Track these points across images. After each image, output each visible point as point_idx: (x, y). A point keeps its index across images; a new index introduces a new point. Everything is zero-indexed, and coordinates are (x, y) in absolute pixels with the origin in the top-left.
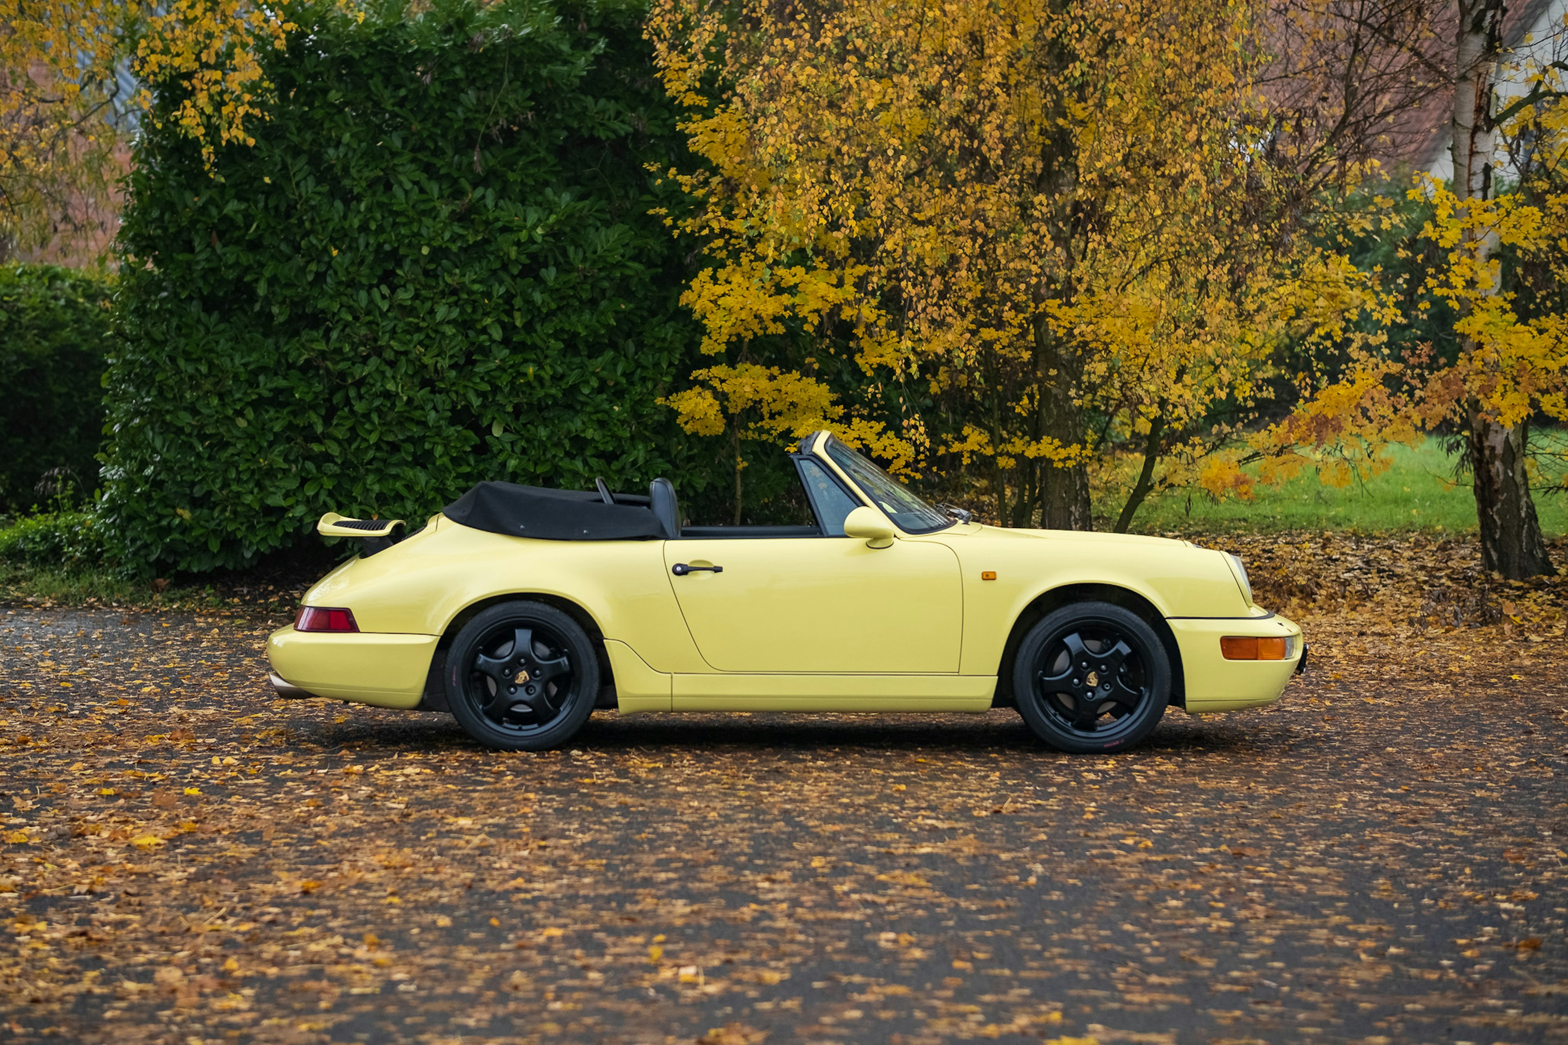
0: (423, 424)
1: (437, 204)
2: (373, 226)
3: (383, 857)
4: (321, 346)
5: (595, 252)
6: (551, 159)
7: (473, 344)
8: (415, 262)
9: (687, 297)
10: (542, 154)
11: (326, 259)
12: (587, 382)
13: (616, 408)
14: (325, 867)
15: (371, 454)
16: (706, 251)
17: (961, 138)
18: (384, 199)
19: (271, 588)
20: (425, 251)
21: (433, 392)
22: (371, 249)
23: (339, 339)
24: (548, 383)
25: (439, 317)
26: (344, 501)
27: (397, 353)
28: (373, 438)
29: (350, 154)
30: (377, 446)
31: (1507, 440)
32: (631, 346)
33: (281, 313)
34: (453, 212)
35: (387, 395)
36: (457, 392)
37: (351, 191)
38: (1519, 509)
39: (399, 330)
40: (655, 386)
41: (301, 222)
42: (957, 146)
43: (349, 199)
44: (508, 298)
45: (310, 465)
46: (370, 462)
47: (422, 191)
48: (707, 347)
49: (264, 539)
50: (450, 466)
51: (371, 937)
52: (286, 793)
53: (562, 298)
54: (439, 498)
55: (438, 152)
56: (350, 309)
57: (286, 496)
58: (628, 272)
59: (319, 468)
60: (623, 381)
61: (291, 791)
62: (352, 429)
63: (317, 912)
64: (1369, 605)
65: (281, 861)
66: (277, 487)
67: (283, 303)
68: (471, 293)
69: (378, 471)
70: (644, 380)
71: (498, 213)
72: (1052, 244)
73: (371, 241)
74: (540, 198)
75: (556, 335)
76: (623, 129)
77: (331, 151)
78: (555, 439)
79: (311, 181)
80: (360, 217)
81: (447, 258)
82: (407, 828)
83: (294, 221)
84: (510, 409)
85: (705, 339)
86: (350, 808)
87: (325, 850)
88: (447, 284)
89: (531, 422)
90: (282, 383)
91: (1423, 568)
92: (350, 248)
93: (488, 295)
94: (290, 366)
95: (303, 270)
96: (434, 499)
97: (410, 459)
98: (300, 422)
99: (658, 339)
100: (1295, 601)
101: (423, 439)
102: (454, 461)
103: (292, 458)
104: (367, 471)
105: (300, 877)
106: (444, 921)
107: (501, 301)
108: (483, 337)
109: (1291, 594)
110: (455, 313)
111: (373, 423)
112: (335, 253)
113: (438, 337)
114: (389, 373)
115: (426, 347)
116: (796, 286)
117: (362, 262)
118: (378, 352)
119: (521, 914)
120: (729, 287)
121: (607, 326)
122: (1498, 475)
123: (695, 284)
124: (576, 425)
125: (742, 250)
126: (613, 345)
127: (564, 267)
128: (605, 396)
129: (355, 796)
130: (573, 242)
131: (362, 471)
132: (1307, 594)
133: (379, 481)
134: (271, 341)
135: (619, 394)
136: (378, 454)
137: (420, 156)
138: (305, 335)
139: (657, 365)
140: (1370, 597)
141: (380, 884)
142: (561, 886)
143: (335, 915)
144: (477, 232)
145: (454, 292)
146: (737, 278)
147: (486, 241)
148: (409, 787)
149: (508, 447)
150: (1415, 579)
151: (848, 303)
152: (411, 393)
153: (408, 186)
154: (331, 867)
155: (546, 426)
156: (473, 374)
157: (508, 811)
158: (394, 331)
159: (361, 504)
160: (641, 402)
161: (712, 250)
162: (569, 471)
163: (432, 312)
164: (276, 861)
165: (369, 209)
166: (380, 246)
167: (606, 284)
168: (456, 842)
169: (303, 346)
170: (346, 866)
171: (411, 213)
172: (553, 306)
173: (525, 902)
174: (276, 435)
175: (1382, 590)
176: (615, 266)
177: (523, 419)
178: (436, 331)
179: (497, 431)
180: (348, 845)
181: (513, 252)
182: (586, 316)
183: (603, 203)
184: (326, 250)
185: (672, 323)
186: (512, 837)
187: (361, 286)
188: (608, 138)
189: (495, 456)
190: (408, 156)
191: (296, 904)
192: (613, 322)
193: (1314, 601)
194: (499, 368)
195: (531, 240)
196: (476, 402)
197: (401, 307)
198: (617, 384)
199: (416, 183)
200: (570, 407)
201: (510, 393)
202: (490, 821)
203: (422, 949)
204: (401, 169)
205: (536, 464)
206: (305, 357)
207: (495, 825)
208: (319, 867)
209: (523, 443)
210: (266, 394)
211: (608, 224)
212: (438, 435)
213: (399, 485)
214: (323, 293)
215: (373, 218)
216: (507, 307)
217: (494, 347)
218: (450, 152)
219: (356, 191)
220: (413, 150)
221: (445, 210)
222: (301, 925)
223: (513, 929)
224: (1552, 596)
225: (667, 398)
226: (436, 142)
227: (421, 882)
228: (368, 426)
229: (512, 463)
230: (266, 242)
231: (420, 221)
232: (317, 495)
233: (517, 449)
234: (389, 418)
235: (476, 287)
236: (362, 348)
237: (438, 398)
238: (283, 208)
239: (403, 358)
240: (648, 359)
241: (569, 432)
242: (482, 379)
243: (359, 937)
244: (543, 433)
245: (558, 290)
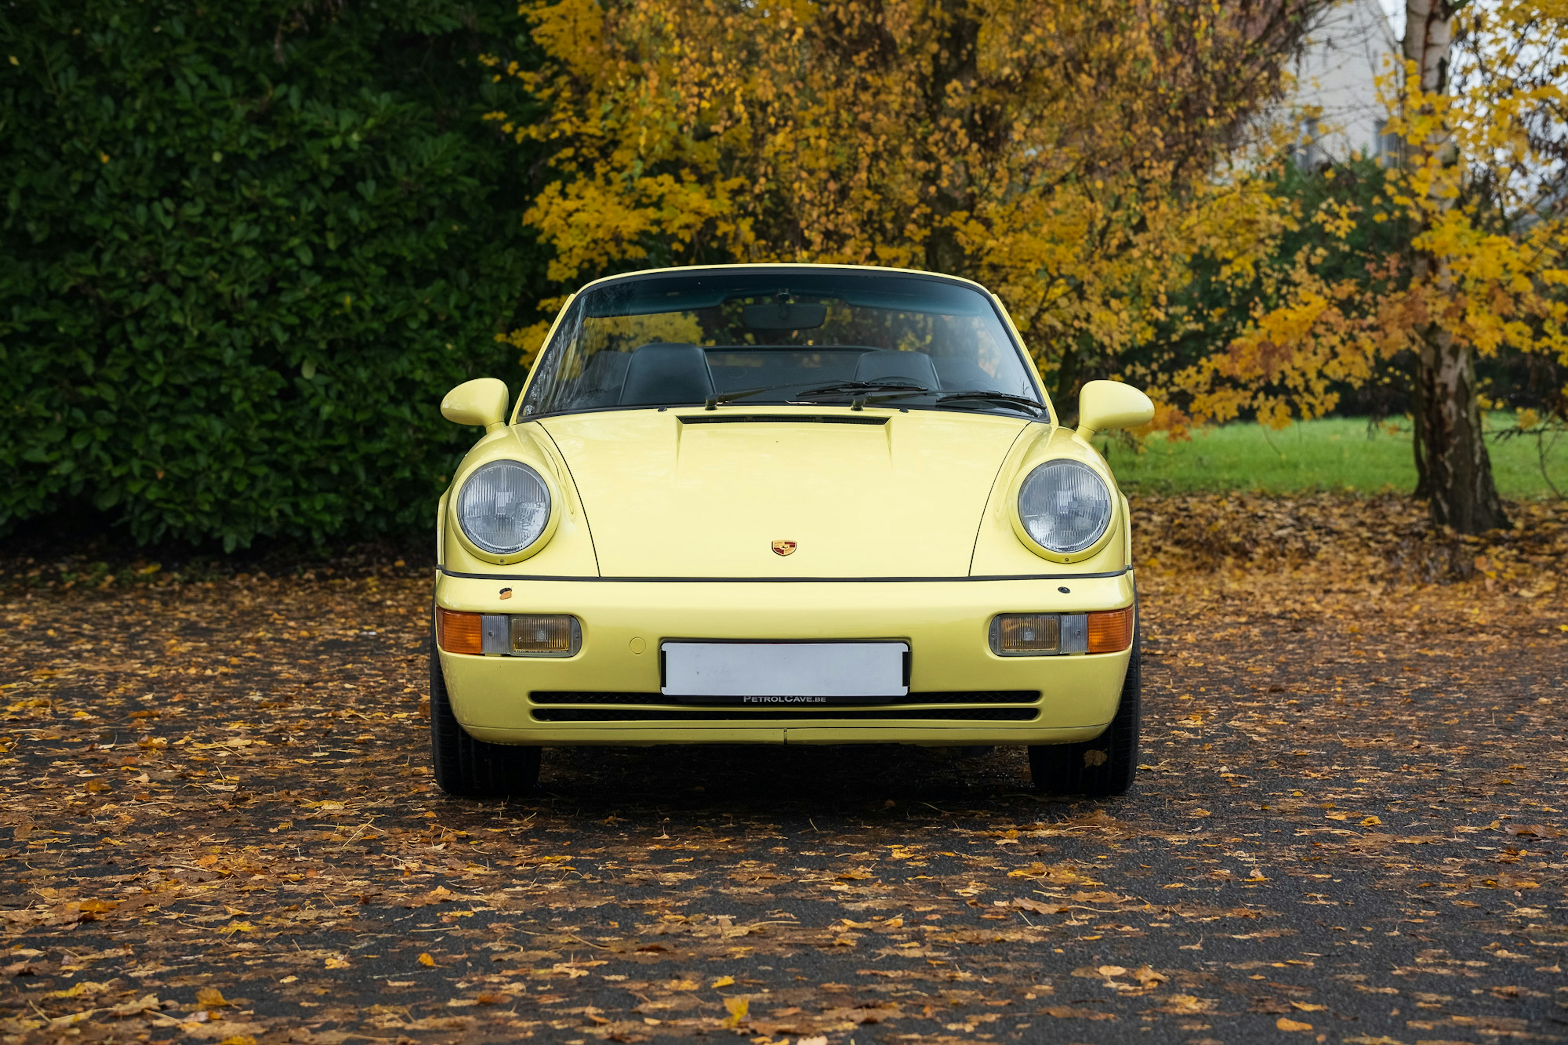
0: (218, 363)
1: (231, 103)
2: (152, 128)
3: (214, 859)
4: (92, 271)
5: (421, 165)
6: (367, 56)
7: (277, 269)
8: (205, 171)
9: (531, 216)
10: (355, 48)
11: (94, 166)
12: (415, 315)
13: (449, 346)
14: (119, 878)
15: (154, 399)
16: (552, 162)
17: (862, 13)
18: (166, 96)
19: (30, 561)
20: (217, 157)
21: (229, 325)
22: (150, 155)
23: (112, 263)
24: (368, 316)
25: (236, 236)
26: (121, 454)
27: (185, 279)
28: (157, 381)
29: (121, 41)
30: (162, 390)
31: (1460, 377)
32: (464, 277)
33: (39, 231)
34: (250, 113)
35: (174, 329)
36: (259, 327)
37: (123, 85)
38: (1473, 455)
39: (186, 252)
40: (494, 321)
41: (61, 123)
42: (857, 22)
43: (120, 94)
44: (320, 215)
45: (78, 414)
46: (154, 409)
47: (212, 87)
48: (556, 272)
49: (21, 502)
50: (251, 412)
51: (212, 994)
52: (51, 775)
53: (383, 217)
54: (238, 451)
55: (229, 42)
56: (126, 227)
57: (49, 449)
58: (461, 188)
59: (90, 417)
60: (457, 314)
61: (60, 772)
62: (131, 370)
63: (109, 953)
64: (1313, 564)
65: (44, 871)
66: (38, 439)
67: (40, 219)
68: (274, 208)
69: (163, 420)
70: (480, 314)
71: (306, 115)
72: (966, 141)
73: (151, 145)
74: (354, 100)
75: (377, 259)
76: (449, 24)
77: (97, 37)
78: (377, 382)
79: (72, 72)
80: (136, 116)
81: (244, 168)
82: (245, 818)
83: (52, 120)
84: (323, 346)
85: (553, 264)
86: (153, 793)
87: (118, 852)
88: (244, 198)
89: (349, 362)
90: (40, 314)
91: (1362, 524)
92: (124, 154)
93: (294, 211)
94: (52, 295)
95: (65, 179)
96: (232, 452)
97: (202, 405)
98: (65, 361)
99: (496, 268)
100: (1229, 561)
101: (218, 381)
102: (258, 408)
103: (56, 404)
104: (151, 420)
105: (76, 898)
106: (336, 961)
107: (310, 218)
108: (289, 261)
109: (1225, 553)
110: (255, 233)
111: (156, 362)
112: (105, 159)
113: (234, 261)
114: (175, 303)
115: (221, 273)
116: (662, 197)
117: (139, 172)
118: (162, 277)
119: (467, 944)
120: (582, 202)
121: (437, 250)
122: (1450, 415)
123: (541, 200)
124: (402, 365)
125: (595, 160)
126: (444, 275)
127: (385, 181)
128: (435, 332)
129: (157, 775)
130: (394, 152)
131: (143, 419)
132: (1242, 553)
133: (165, 432)
134: (26, 265)
135: (451, 331)
136: (164, 400)
137: (208, 45)
138: (69, 259)
139: (495, 298)
140: (1312, 556)
141: (215, 902)
142: (514, 897)
143: (142, 954)
144: (279, 137)
145: (254, 207)
146: (591, 192)
147: (291, 148)
148: (239, 762)
149: (322, 391)
150: (1358, 535)
151: (724, 218)
152: (203, 327)
153: (194, 80)
154: (128, 877)
155: (366, 367)
156: (278, 305)
157: (393, 791)
158: (180, 254)
159: (142, 458)
160: (477, 340)
161: (560, 161)
162: (395, 418)
163: (227, 231)
164: (35, 871)
165: (147, 108)
166: (161, 151)
167: (435, 202)
168: (326, 835)
169: (67, 270)
170: (153, 876)
171: (199, 113)
172: (374, 225)
173: (462, 922)
174: (35, 376)
175: (1324, 548)
176: (444, 180)
177: (339, 359)
178: (233, 254)
179: (308, 372)
180: (154, 844)
181: (324, 161)
182: (412, 238)
183: (428, 110)
184: (93, 156)
185: (512, 250)
186: (411, 825)
187: (139, 199)
188: (433, 34)
189: (306, 401)
190: (192, 45)
191: (67, 940)
192: (444, 246)
193: (1251, 560)
194: (308, 298)
195: (346, 147)
196: (282, 337)
197: (189, 225)
198: (449, 318)
199: (203, 77)
200: (394, 345)
201: (323, 327)
202: (371, 804)
203: (308, 1013)
204: (184, 60)
205: (355, 411)
206: (71, 283)
207: (380, 810)
208: (109, 878)
209: (340, 386)
210: (21, 328)
211: (435, 134)
212: (237, 376)
213: (189, 436)
214: (91, 207)
215: (152, 118)
216: (317, 226)
217: (303, 274)
218: (244, 42)
219: (130, 85)
220: (198, 39)
221: (240, 111)
222: (79, 978)
223: (460, 970)
224: (1515, 552)
225: (508, 335)
226: (226, 30)
227: (284, 897)
228: (150, 366)
229: (327, 410)
230: (18, 145)
231: (210, 124)
232: (87, 449)
233: (333, 393)
234: (176, 357)
235: (281, 201)
236: (141, 274)
237: (237, 333)
238: (37, 106)
239: (192, 286)
240: (485, 292)
241: (394, 373)
242: (289, 310)
243: (189, 996)
244: (363, 374)
245: (378, 207)
